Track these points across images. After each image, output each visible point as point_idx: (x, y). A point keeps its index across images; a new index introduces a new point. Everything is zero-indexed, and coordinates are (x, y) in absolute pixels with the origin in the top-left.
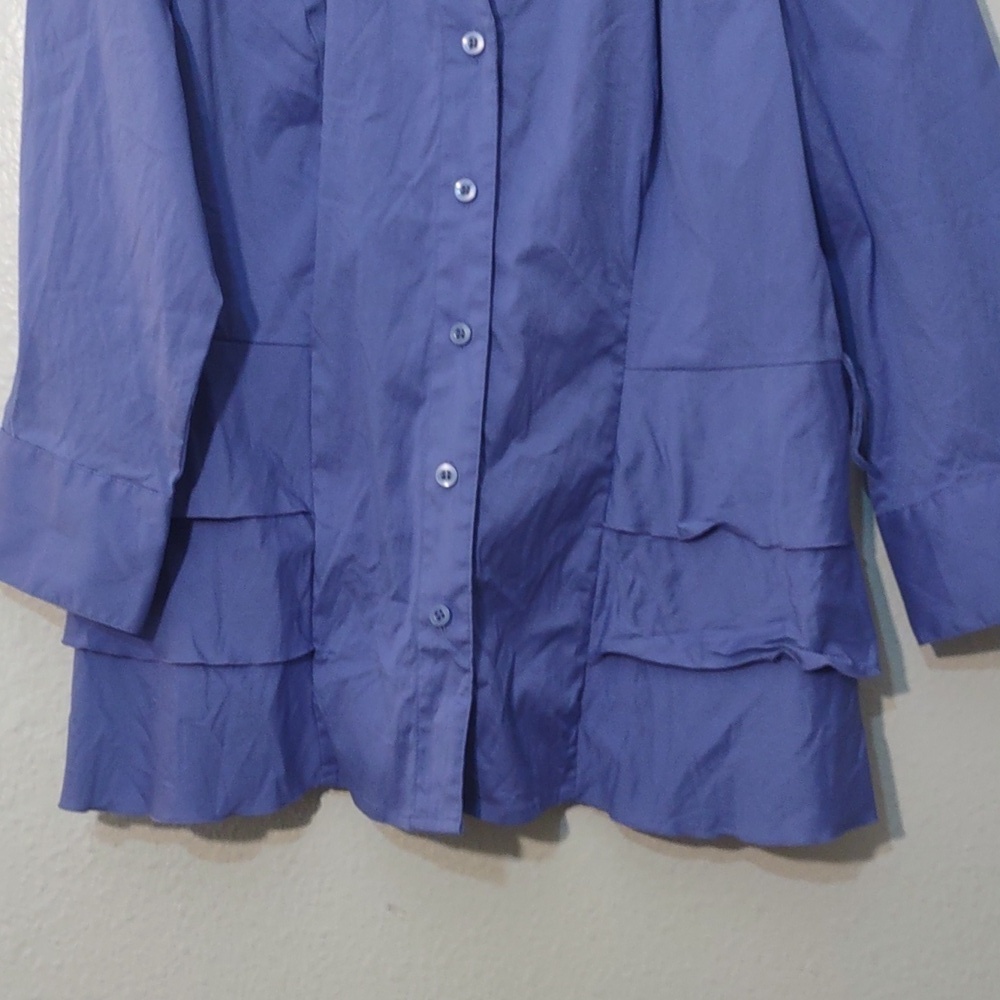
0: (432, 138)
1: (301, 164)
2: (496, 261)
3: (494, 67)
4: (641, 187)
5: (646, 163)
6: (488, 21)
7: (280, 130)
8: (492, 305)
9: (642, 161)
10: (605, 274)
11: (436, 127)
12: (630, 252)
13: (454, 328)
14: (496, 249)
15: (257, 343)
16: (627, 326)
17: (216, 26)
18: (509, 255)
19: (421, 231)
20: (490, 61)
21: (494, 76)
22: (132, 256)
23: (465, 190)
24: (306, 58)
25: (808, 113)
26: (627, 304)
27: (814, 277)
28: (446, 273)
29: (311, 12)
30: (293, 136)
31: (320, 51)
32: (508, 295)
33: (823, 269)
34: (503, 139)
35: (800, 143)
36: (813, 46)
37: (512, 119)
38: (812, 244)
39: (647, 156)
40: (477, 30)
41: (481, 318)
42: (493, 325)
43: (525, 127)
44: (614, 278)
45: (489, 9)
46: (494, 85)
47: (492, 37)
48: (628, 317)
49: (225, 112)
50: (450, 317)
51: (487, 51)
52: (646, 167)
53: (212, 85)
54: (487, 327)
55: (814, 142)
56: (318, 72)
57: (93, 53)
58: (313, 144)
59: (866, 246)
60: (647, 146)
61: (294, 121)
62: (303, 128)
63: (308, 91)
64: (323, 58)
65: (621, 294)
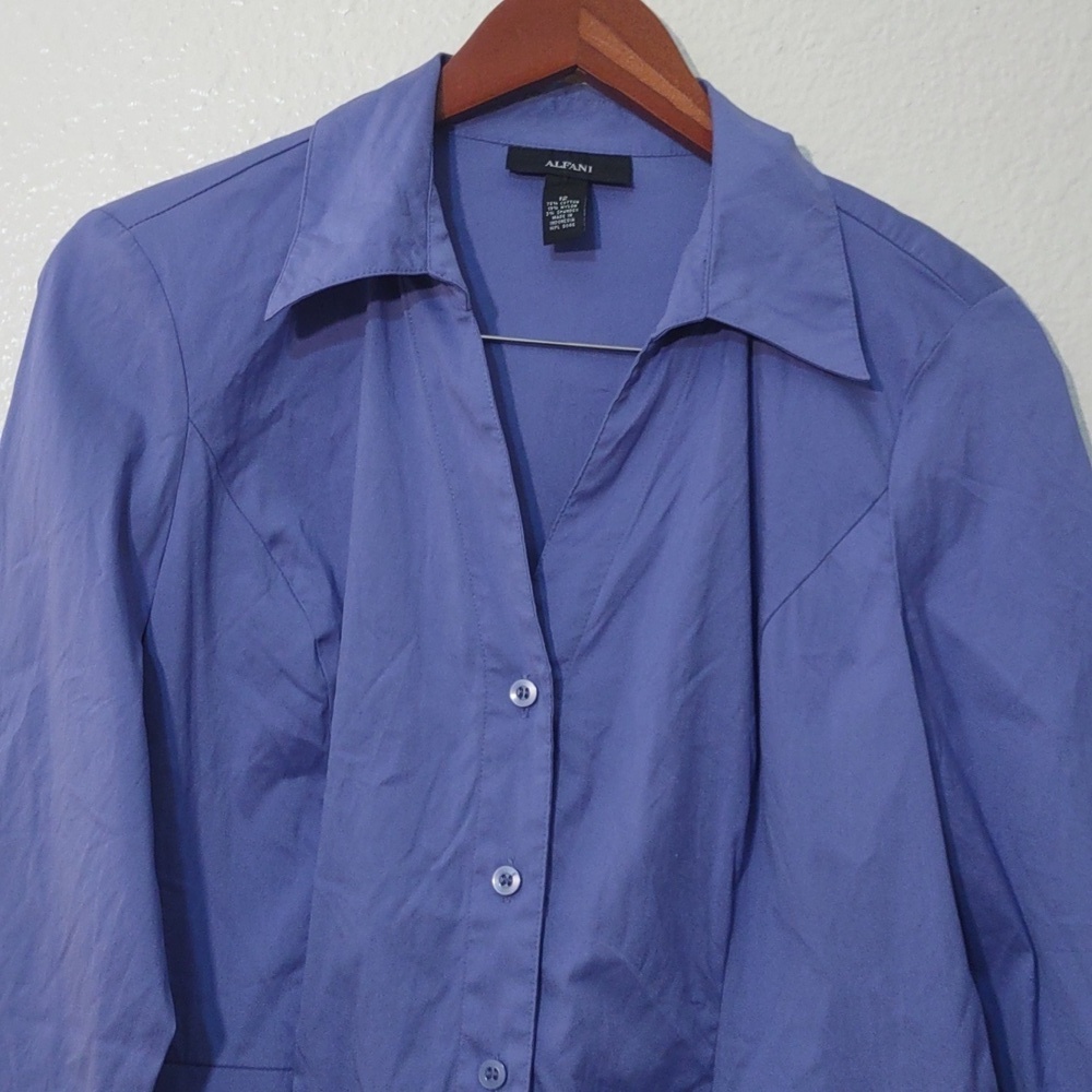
0: (467, 807)
1: (297, 828)
2: (543, 976)
3: (549, 724)
4: (734, 873)
5: (740, 845)
6: (543, 669)
7: (272, 783)
8: (535, 1036)
9: (735, 844)
10: (686, 990)
11: (471, 795)
12: (718, 960)
13: (485, 1066)
14: (544, 963)
15: (221, 1066)
16: (713, 1057)
17: (200, 656)
18: (561, 969)
19: (447, 929)
20: (543, 716)
21: (549, 735)
22: (62, 958)
23: (506, 881)
24: (314, 697)
25: (948, 794)
26: (714, 1029)
27: (963, 1016)
28: (476, 988)
29: (321, 641)
30: (288, 790)
31: (330, 689)
32: (559, 1023)
33: (974, 1006)
34: (557, 816)
35: (940, 838)
36: (952, 705)
37: (570, 789)
38: (959, 970)
39: (742, 834)
40: (529, 678)
41: (519, 1055)
42: (536, 1064)
43: (586, 798)
44: (697, 995)
45: (546, 653)
46: (548, 748)
47: (548, 689)
48: (714, 1045)
49: (204, 762)
50: (479, 1049)
51: (540, 702)
52: (739, 852)
53: (188, 733)
54: (529, 1067)
55: (958, 830)
56: (326, 714)
57: (39, 692)
58: (314, 801)
59: (1026, 964)
60: (741, 824)
61: (291, 773)
62: (302, 780)
63: (313, 738)
64: (333, 699)
65: (706, 1016)
